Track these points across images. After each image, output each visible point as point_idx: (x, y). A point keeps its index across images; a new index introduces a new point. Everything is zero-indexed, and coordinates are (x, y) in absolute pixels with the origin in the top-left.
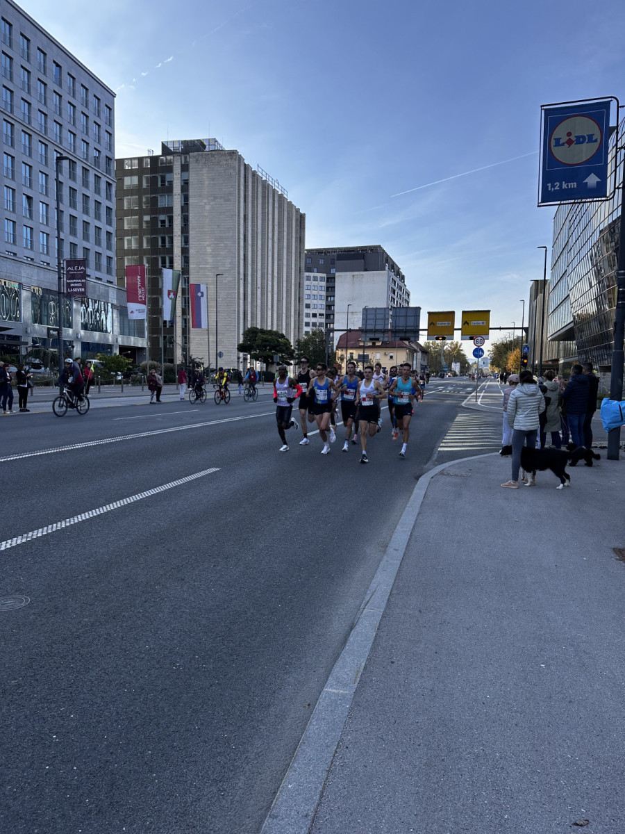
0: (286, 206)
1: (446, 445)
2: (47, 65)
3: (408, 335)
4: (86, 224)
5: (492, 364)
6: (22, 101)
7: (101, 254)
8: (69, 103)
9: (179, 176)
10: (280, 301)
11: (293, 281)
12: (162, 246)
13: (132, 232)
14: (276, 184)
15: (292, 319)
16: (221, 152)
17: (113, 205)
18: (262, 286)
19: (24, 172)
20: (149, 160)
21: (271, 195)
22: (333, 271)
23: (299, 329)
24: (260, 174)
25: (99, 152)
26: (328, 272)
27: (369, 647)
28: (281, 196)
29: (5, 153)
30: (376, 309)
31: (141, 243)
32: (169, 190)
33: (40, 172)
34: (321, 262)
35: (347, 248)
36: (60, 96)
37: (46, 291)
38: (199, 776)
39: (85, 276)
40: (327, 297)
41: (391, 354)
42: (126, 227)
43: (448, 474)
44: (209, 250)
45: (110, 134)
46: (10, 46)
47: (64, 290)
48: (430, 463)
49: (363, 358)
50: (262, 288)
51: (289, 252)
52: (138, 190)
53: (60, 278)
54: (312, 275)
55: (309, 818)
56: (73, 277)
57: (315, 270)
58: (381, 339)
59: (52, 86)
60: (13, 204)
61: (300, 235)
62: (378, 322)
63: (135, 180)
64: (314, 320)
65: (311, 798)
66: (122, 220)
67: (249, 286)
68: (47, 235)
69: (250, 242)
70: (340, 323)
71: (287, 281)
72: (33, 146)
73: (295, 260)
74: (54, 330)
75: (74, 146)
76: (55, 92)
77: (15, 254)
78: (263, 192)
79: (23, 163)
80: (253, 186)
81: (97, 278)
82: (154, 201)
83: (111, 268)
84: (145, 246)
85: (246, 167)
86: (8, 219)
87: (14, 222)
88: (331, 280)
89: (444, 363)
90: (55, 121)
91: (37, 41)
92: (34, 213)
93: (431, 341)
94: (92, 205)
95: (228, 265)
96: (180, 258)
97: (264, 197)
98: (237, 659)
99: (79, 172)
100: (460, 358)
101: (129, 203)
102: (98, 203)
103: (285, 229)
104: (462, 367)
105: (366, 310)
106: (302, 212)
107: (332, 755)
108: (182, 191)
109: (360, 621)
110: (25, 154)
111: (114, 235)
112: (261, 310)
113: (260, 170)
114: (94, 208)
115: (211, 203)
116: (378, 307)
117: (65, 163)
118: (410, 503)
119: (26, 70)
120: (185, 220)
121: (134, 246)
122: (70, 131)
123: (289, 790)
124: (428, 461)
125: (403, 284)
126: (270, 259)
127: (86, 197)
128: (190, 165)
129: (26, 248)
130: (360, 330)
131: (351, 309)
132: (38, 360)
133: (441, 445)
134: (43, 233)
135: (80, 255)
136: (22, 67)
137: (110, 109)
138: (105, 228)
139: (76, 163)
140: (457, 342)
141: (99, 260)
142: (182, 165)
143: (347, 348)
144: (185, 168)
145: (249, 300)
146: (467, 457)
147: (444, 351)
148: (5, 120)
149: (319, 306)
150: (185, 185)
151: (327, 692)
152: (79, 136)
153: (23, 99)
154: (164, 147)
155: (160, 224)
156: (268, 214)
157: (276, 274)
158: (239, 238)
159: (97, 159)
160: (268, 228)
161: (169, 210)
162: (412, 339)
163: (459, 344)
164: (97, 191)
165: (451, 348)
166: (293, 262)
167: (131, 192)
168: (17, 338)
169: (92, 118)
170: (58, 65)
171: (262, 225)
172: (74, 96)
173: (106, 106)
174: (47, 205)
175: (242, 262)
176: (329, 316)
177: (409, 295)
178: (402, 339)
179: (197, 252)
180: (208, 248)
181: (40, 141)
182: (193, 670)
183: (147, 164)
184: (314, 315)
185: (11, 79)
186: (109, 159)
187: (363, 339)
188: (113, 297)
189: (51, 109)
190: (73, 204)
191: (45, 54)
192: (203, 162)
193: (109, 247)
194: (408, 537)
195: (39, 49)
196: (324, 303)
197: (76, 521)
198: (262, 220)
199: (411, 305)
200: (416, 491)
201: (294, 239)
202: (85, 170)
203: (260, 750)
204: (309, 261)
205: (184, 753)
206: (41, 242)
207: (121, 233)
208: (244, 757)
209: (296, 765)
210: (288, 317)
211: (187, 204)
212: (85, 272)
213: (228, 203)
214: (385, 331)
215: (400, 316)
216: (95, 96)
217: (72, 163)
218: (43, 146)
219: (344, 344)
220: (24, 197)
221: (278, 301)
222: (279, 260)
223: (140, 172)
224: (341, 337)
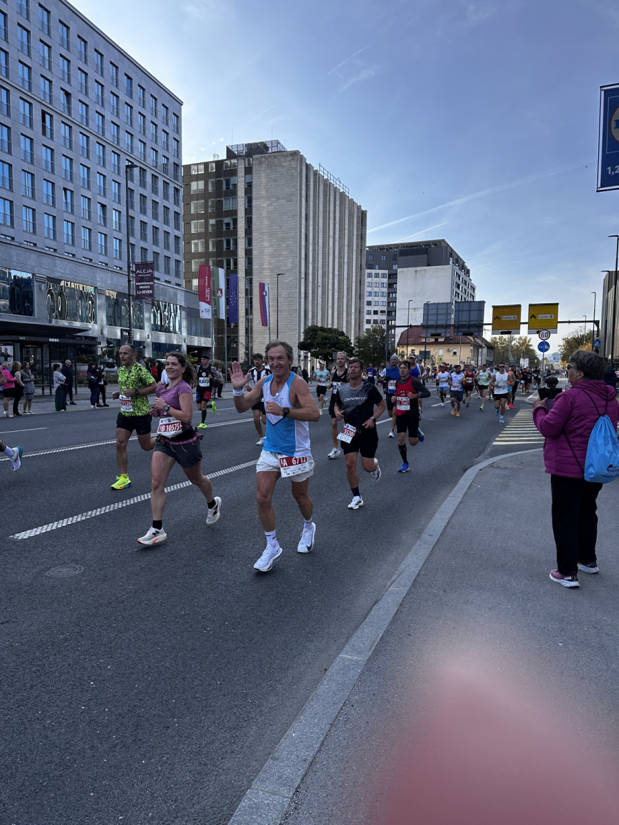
0: (347, 203)
1: (502, 439)
2: (119, 78)
3: (471, 330)
4: (155, 229)
5: (563, 359)
6: (97, 114)
7: (169, 258)
8: (140, 113)
9: (243, 179)
10: (340, 299)
11: (354, 279)
12: (227, 249)
13: (198, 236)
14: (338, 182)
15: (353, 317)
16: (282, 153)
17: (181, 210)
18: (323, 284)
19: (98, 183)
20: (214, 165)
21: (332, 194)
22: (395, 267)
23: (359, 326)
24: (322, 173)
25: (168, 159)
26: (389, 268)
27: (389, 620)
28: (342, 194)
29: (81, 164)
30: (439, 304)
31: (207, 246)
32: (232, 193)
33: (113, 180)
34: (384, 258)
35: (410, 243)
36: (131, 107)
37: (119, 294)
38: (215, 723)
39: (152, 278)
40: (389, 294)
41: (455, 351)
42: (193, 231)
43: (498, 467)
44: (271, 250)
45: (178, 141)
46: (86, 62)
47: (133, 292)
48: (482, 456)
49: (425, 355)
50: (323, 286)
51: (350, 250)
52: (204, 195)
53: (129, 281)
54: (373, 271)
55: (308, 762)
56: (142, 280)
57: (377, 266)
58: (443, 335)
59: (124, 98)
60: (89, 212)
61: (362, 232)
62: (440, 317)
63: (201, 184)
64: (375, 317)
65: (312, 746)
66: (189, 224)
67: (310, 285)
68: (120, 240)
69: (311, 241)
70: (401, 319)
71: (348, 279)
72: (106, 157)
73: (357, 258)
74: (126, 331)
75: (145, 155)
76: (126, 103)
77: (91, 260)
78: (325, 191)
79: (98, 173)
80: (315, 185)
81: (166, 281)
82: (219, 205)
83: (179, 271)
84: (211, 249)
85: (308, 167)
86: (84, 227)
87: (90, 230)
88: (393, 277)
89: (511, 359)
90: (127, 131)
91: (110, 56)
92: (108, 220)
93: (498, 336)
94: (161, 211)
95: (289, 265)
96: (244, 260)
97: (325, 196)
98: (264, 627)
99: (149, 179)
100: (529, 353)
101: (196, 208)
102: (166, 208)
103: (347, 227)
104: (531, 363)
105: (427, 305)
106: (363, 209)
107: (337, 711)
108: (246, 194)
109: (384, 597)
110: (99, 164)
111: (182, 238)
112: (322, 308)
113: (322, 169)
114: (163, 213)
115: (274, 204)
116: (440, 302)
117: (136, 171)
118: (453, 493)
119: (100, 84)
120: (249, 222)
121: (201, 249)
122: (140, 140)
123: (292, 737)
124: (480, 454)
125: (468, 278)
126: (331, 257)
127: (155, 203)
128: (254, 167)
129: (101, 254)
130: (422, 326)
131: (412, 305)
132: (111, 359)
133: (497, 439)
134: (116, 239)
135: (150, 258)
136: (96, 81)
137: (177, 117)
138: (174, 232)
139: (145, 170)
140: (526, 337)
141: (168, 264)
142: (245, 168)
143: (408, 345)
144: (249, 171)
145: (310, 298)
146: (522, 450)
147: (512, 347)
148: (81, 133)
149: (380, 302)
150: (249, 187)
151: (342, 658)
152: (149, 145)
153: (97, 112)
154: (229, 151)
155: (224, 227)
156: (329, 212)
157: (336, 272)
158: (300, 238)
159: (165, 166)
160: (329, 226)
161: (234, 213)
162: (476, 334)
163: (527, 340)
164: (166, 197)
165: (519, 343)
166: (354, 259)
167: (197, 197)
168: (94, 339)
169: (161, 126)
170: (129, 78)
171: (323, 224)
172: (144, 107)
173: (174, 114)
174: (119, 212)
175: (303, 261)
176: (391, 313)
177: (474, 290)
178: (465, 334)
179: (260, 253)
180: (270, 249)
181: (113, 151)
182: (222, 635)
183: (212, 168)
184: (376, 312)
185: (86, 94)
186: (176, 166)
187: (424, 335)
188: (181, 300)
189: (122, 120)
190: (143, 211)
191: (117, 68)
192: (266, 163)
193: (177, 251)
194: (445, 525)
195: (111, 63)
196: (385, 299)
197: (132, 502)
198: (324, 219)
199: (477, 299)
200: (461, 481)
201: (355, 237)
202: (155, 177)
203: (274, 705)
204: (371, 258)
205: (204, 703)
206: (115, 248)
207: (189, 237)
208: (259, 710)
209: (302, 718)
210: (349, 315)
211: (251, 206)
212: (152, 274)
213: (290, 203)
214: (447, 326)
215: (462, 311)
216: (163, 105)
217: (143, 171)
218: (116, 155)
219: (405, 341)
220: (99, 205)
221: (339, 299)
222: (340, 258)
223: (205, 177)
224: (402, 333)
